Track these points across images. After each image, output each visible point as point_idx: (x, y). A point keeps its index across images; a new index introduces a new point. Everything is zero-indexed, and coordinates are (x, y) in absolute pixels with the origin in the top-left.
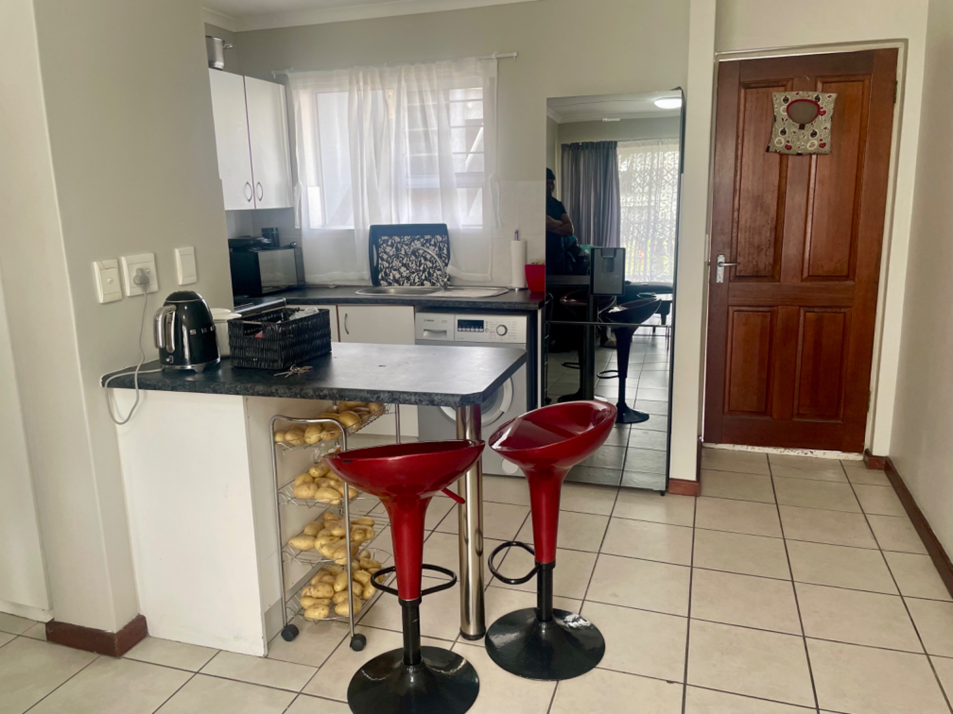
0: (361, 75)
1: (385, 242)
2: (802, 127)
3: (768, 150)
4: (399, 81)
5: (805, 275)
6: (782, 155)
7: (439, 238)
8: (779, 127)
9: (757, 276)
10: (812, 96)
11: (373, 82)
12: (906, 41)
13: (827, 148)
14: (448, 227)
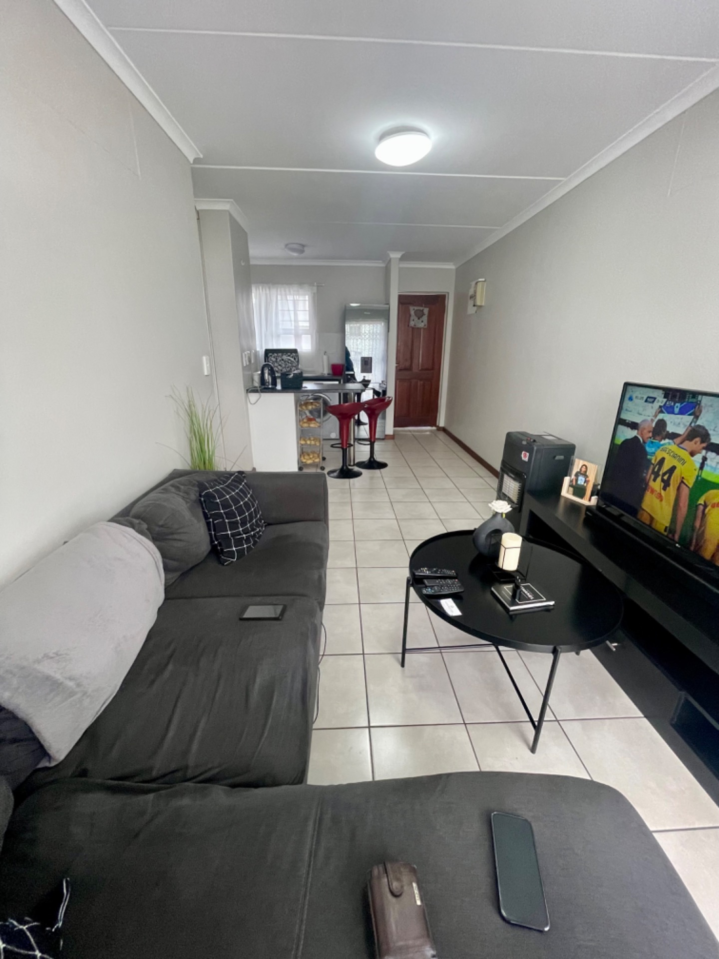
0: (261, 288)
1: (271, 356)
2: (419, 319)
3: (408, 326)
4: (277, 291)
5: (420, 369)
6: (413, 328)
7: (294, 354)
8: (412, 318)
9: (406, 369)
10: (421, 308)
11: (266, 290)
12: (448, 293)
13: (426, 327)
14: (298, 350)
